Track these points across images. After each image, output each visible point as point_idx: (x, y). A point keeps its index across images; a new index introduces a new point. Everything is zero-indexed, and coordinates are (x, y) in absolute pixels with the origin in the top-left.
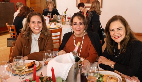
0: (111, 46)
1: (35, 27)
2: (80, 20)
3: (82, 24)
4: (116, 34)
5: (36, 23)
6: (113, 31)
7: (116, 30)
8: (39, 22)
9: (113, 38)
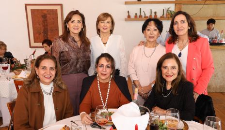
0: (160, 84)
1: (45, 75)
2: (108, 62)
3: (109, 67)
4: (169, 73)
5: (48, 68)
6: (166, 68)
7: (170, 68)
8: (51, 68)
9: (164, 76)
